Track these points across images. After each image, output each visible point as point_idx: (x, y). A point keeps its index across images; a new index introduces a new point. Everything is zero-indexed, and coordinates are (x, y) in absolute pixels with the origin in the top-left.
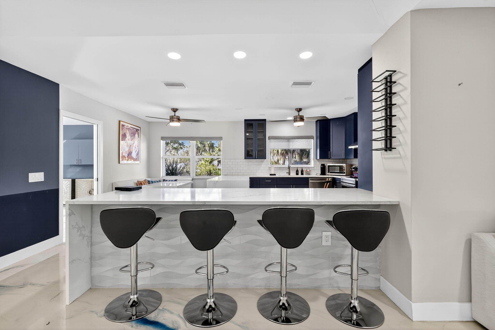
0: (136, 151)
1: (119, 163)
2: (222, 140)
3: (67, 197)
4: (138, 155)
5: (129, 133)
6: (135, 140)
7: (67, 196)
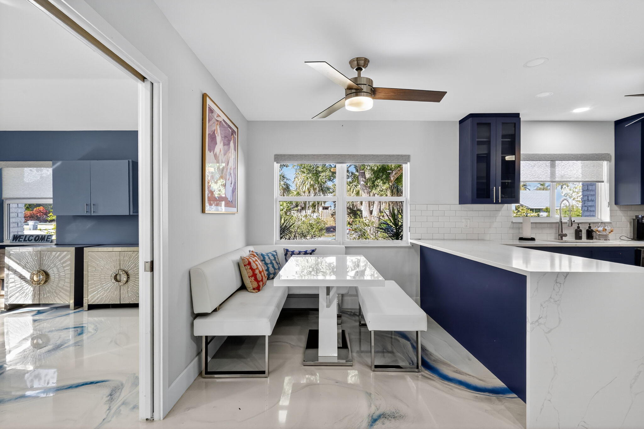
0: (231, 184)
1: (203, 211)
2: (409, 161)
3: (64, 287)
4: (235, 193)
5: (221, 134)
6: (230, 154)
7: (64, 285)
